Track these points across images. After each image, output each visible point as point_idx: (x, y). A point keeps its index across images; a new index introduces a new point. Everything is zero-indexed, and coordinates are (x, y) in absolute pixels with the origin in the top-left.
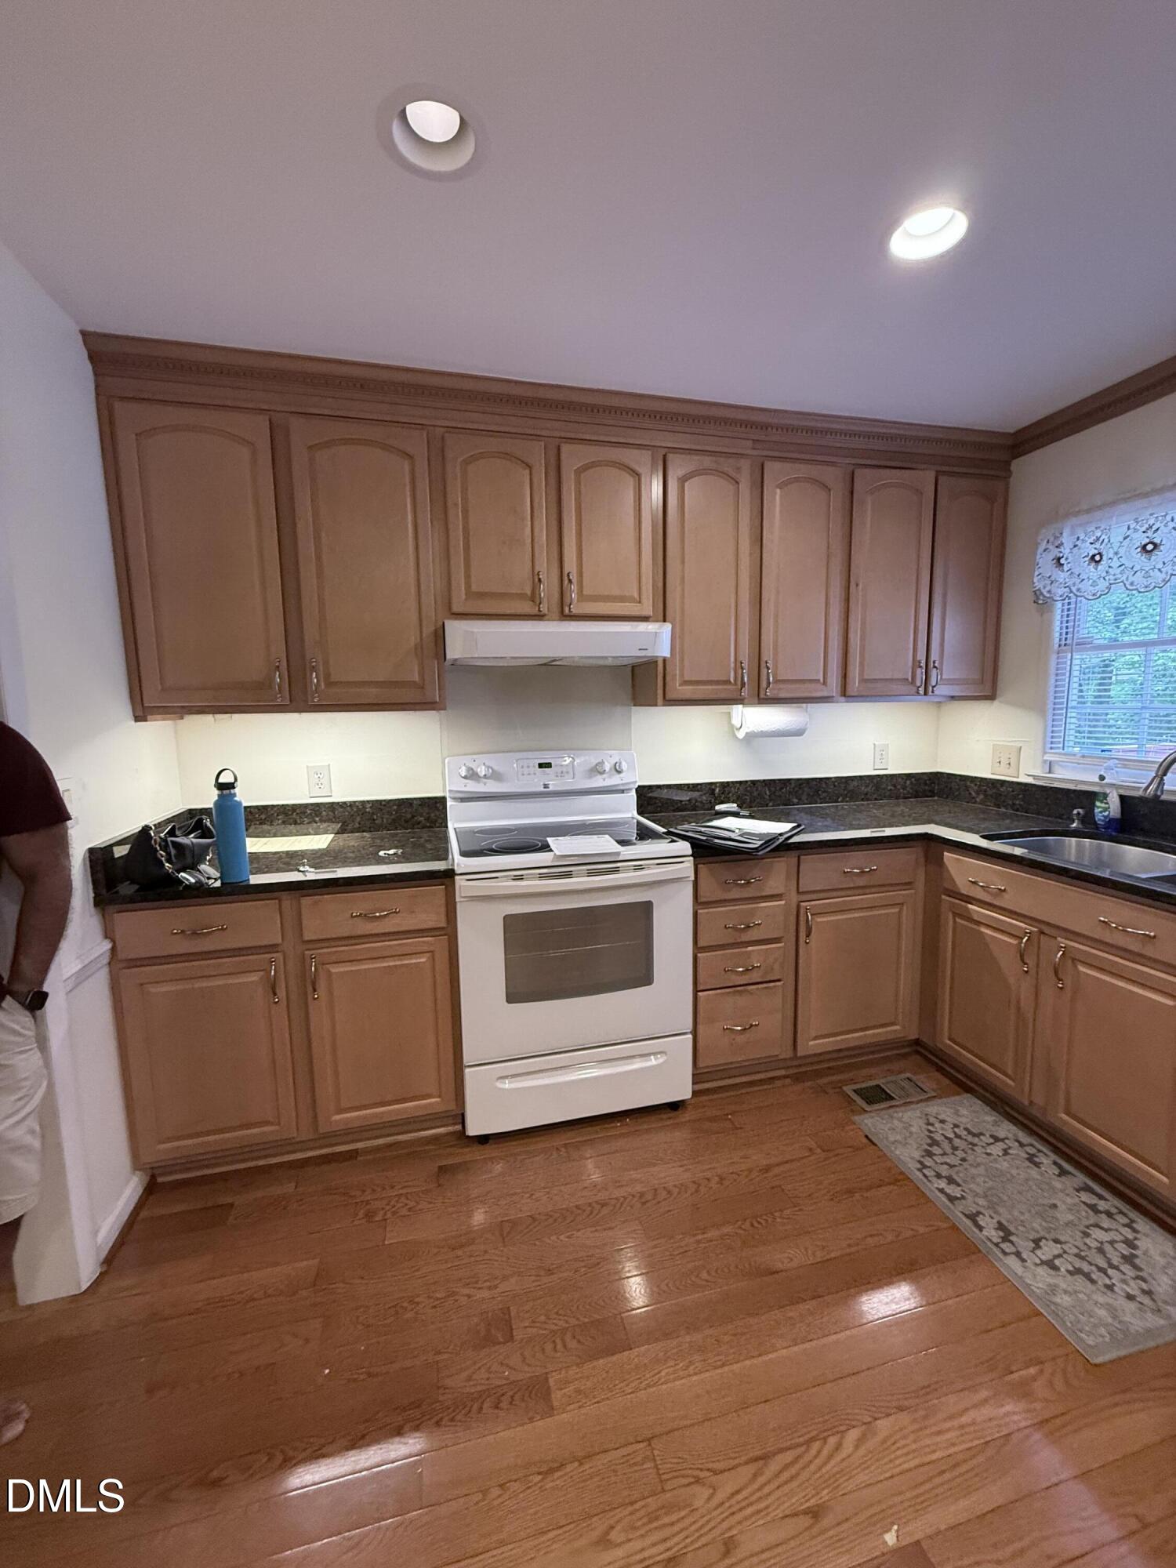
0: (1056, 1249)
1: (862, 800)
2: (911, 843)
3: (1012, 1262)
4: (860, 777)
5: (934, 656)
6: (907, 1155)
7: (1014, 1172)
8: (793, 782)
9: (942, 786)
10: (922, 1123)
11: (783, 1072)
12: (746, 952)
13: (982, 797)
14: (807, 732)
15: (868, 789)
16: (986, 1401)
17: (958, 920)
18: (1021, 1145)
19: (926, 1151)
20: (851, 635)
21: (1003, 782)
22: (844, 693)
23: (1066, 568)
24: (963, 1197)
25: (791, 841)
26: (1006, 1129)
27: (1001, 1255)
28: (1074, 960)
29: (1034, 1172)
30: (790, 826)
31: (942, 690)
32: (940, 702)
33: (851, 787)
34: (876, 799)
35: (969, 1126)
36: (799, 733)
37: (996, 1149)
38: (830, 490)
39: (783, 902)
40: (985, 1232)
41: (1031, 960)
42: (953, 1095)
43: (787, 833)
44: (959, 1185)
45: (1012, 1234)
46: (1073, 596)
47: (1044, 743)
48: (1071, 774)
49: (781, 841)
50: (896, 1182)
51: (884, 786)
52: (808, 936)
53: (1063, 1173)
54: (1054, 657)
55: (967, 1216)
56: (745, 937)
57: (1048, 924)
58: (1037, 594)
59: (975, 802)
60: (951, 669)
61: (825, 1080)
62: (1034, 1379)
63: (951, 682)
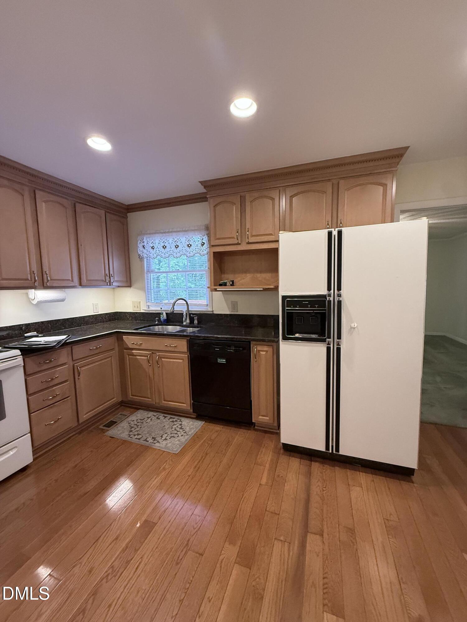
0: (166, 435)
1: (91, 324)
2: (112, 335)
3: (157, 444)
4: (89, 316)
5: (111, 272)
6: (124, 435)
7: (154, 423)
8: (61, 320)
9: (118, 316)
10: (127, 424)
11: (74, 433)
12: (53, 390)
13: (131, 318)
14: (66, 300)
15: (93, 320)
16: (156, 478)
17: (130, 357)
18: (155, 416)
19: (130, 431)
20: (81, 264)
21: (137, 313)
22: (81, 284)
23: (146, 249)
24: (142, 437)
25: (67, 341)
26: (151, 414)
27: (154, 445)
28: (161, 358)
29: (159, 421)
30: (65, 337)
31: (115, 284)
32: (114, 288)
33: (86, 320)
34: (96, 323)
35: (141, 418)
36: (63, 300)
37: (149, 420)
38: (66, 208)
39: (67, 366)
40: (149, 442)
41: (151, 362)
42: (135, 412)
43: (65, 339)
44: (140, 434)
45: (156, 438)
46: (148, 257)
47: (146, 300)
48: (154, 309)
49: (63, 342)
50: (122, 444)
51: (98, 318)
52: (79, 376)
53: (165, 417)
54: (146, 274)
55: (144, 441)
56: (51, 384)
57: (153, 350)
58: (139, 255)
59: (129, 320)
60: (117, 278)
61: (91, 428)
62: (165, 465)
63: (117, 281)
